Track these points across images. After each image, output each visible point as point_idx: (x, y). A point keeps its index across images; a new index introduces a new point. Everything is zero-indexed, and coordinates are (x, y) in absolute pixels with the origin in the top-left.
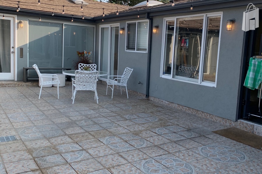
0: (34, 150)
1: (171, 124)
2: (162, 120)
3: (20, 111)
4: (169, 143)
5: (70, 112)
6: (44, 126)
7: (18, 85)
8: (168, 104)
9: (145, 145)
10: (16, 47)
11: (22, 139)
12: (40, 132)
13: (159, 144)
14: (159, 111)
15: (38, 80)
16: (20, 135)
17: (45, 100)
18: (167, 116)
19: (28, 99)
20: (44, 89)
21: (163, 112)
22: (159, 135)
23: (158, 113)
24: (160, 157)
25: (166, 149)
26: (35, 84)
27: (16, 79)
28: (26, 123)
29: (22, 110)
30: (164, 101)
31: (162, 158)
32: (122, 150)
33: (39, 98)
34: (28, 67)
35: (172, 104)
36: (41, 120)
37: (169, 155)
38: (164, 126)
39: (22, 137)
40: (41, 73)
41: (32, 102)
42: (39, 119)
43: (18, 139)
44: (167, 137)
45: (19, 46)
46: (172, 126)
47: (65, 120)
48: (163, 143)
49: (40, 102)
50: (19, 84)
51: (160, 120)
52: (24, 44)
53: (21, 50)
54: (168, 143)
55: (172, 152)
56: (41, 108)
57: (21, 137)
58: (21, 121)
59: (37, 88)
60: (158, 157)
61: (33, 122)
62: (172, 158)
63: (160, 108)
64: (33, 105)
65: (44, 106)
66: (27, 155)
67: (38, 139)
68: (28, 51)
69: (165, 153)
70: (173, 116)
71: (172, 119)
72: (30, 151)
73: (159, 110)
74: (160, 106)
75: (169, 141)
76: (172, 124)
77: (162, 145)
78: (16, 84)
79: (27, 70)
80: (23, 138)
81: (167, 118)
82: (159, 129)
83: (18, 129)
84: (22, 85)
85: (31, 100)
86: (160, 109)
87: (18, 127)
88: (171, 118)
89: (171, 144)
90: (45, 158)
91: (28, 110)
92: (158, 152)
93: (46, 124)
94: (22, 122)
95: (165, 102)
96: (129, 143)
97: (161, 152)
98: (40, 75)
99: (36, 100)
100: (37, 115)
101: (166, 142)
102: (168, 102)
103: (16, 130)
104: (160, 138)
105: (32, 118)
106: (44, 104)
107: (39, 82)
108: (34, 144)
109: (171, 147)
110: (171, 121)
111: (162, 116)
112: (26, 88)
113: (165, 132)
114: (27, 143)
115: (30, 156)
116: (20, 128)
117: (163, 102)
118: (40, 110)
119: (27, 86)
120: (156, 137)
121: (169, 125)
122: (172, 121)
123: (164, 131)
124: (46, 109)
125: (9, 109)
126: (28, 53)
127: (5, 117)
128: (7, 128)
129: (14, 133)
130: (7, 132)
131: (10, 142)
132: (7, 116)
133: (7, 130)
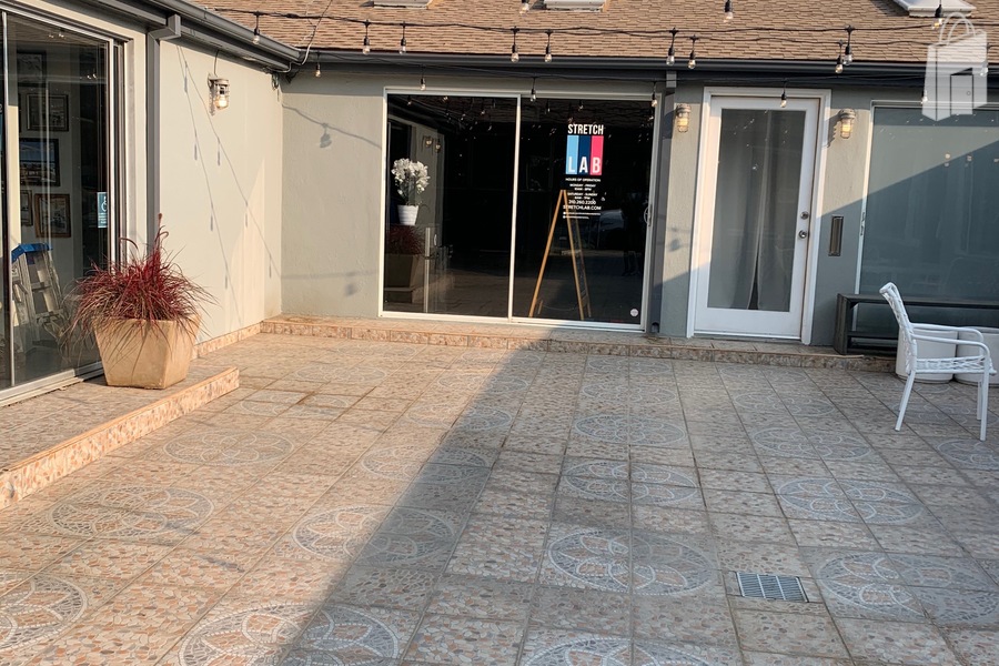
3: (821, 471)
6: (922, 559)
7: (813, 361)
10: (819, 213)
11: (829, 603)
12: (904, 585)
15: (895, 349)
16: (821, 582)
17: (921, 437)
19: (854, 425)
20: (919, 387)
26: (879, 363)
27: (806, 340)
28: (846, 531)
29: (828, 470)
33: (898, 428)
34: (857, 292)
36: (908, 526)
39: (830, 594)
40: (912, 320)
41: (866, 438)
42: (897, 522)
43: (812, 598)
45: (828, 211)
49: (900, 442)
50: (818, 358)
52: (846, 203)
53: (836, 224)
56: (908, 474)
57: (825, 594)
58: (823, 517)
59: (883, 385)
61: (873, 529)
64: (869, 453)
65: (922, 466)
68: (862, 231)
78: (807, 357)
79: (852, 303)
80: (832, 596)
83: (812, 549)
84: (830, 363)
85: (864, 429)
87: (812, 543)
91: (852, 473)
93: (933, 550)
94: (827, 520)
98: (908, 328)
99: (883, 430)
100: (892, 503)
103: (804, 553)
105: (871, 514)
106: (917, 456)
107: (895, 356)
108: (879, 640)
112: (846, 380)
114: (849, 628)
116: (820, 547)
118: (902, 481)
119: (848, 366)
124: (926, 478)
125: (777, 457)
126: (861, 238)
127: (761, 487)
128: (770, 536)
129: (793, 566)
130: (769, 553)
131: (779, 606)
132: (770, 486)
133: (771, 548)
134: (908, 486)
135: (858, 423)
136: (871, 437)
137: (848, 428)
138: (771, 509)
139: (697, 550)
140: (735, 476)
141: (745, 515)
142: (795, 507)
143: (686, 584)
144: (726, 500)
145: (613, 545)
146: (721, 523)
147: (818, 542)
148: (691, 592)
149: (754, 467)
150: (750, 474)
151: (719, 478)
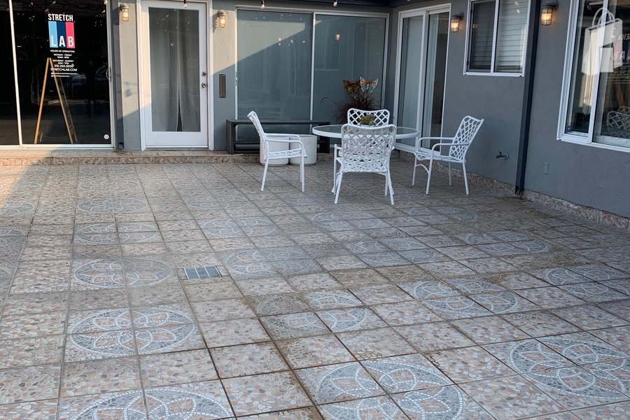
0: (257, 300)
1: (585, 260)
2: (560, 250)
3: (224, 215)
4: (581, 306)
5: (329, 221)
6: (276, 249)
7: (216, 159)
8: (577, 210)
9: (517, 307)
10: (211, 73)
11: (232, 275)
12: (268, 261)
13: (553, 307)
14: (552, 227)
15: (259, 150)
16: (227, 267)
17: (273, 193)
18: (574, 241)
19: (239, 191)
20: (272, 169)
21: (561, 230)
22: (553, 286)
23: (549, 232)
24: (558, 338)
25: (574, 320)
26: (251, 158)
27: (211, 147)
28: (238, 241)
29: (228, 214)
30: (565, 203)
31: (561, 341)
32: (457, 315)
33: (262, 190)
34: (237, 119)
35: (588, 210)
36: (268, 235)
37: (581, 335)
38: (566, 264)
39: (232, 271)
40: (266, 131)
41: (246, 197)
42: (263, 234)
43: (223, 274)
44: (575, 293)
45: (217, 71)
46: (587, 267)
47: (319, 238)
48: (564, 305)
49: (263, 197)
50: (219, 157)
51: (555, 249)
52: (226, 67)
53: (222, 79)
54: (577, 306)
55: (588, 328)
56: (268, 211)
57: (230, 271)
58: (227, 237)
59: (255, 168)
60: (553, 338)
61: (252, 239)
62: (591, 343)
63: (554, 220)
64: (248, 204)
65: (274, 207)
66: (243, 310)
67: (264, 276)
68: (236, 83)
69: (570, 330)
70: (589, 240)
71: (588, 247)
72: (250, 301)
73: (551, 225)
74: (553, 214)
75: (579, 302)
76: (589, 261)
77: (562, 311)
78: (212, 157)
79: (234, 124)
81: (574, 245)
82: (553, 272)
83: (222, 252)
84: (225, 160)
85: (245, 192)
86: (555, 223)
87: (222, 250)
88: (584, 246)
89: (586, 310)
90: (281, 318)
91: (240, 214)
92: (551, 327)
93: (281, 245)
94: (229, 238)
95: (568, 206)
96: (473, 299)
97: (560, 327)
98: (264, 136)
99: (255, 192)
100: (261, 226)
101: (572, 304)
102: (577, 205)
103: (217, 254)
104: (557, 293)
105: (251, 232)
106: (272, 203)
107: (259, 153)
108: (257, 287)
109: (585, 316)
110: (585, 254)
111: (560, 241)
112: (233, 168)
113: (570, 280)
114: (242, 284)
115: (250, 312)
116: (226, 251)
117: (562, 205)
118: (265, 215)
119: (235, 161)
120: (543, 289)
121: (581, 264)
122: (587, 253)
123: (566, 276)
124: (277, 212)
125: (201, 211)
126: (236, 87)
127: (193, 226)
128: (200, 249)
129: (213, 261)
130: (201, 257)
131: (207, 280)
132: (198, 225)
133: (201, 255)
134: (268, 217)
135: (242, 189)
136: (249, 196)
137: (238, 192)
138: (200, 236)
139: (161, 261)
140: (179, 222)
141: (185, 241)
142: (212, 234)
143: (157, 278)
144: (174, 235)
145: (111, 266)
146: (173, 247)
147: (225, 248)
148: (160, 281)
149: (188, 217)
150: (187, 221)
151: (170, 225)
